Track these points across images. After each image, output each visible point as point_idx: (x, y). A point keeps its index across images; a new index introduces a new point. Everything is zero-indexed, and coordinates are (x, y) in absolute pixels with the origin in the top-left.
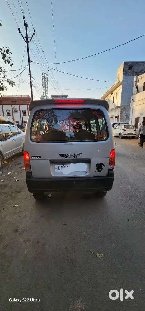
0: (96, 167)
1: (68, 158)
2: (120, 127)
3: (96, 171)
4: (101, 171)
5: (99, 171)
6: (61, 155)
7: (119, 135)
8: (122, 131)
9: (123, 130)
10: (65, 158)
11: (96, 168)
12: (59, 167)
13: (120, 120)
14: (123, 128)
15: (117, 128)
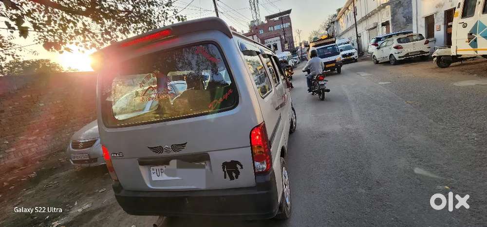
0: (223, 168)
1: (164, 154)
2: (389, 43)
3: (225, 178)
4: (237, 178)
5: (232, 178)
6: (152, 149)
7: (389, 60)
8: (394, 51)
9: (396, 48)
10: (160, 154)
11: (224, 170)
12: (158, 170)
13: (393, 30)
14: (396, 43)
15: (383, 47)
